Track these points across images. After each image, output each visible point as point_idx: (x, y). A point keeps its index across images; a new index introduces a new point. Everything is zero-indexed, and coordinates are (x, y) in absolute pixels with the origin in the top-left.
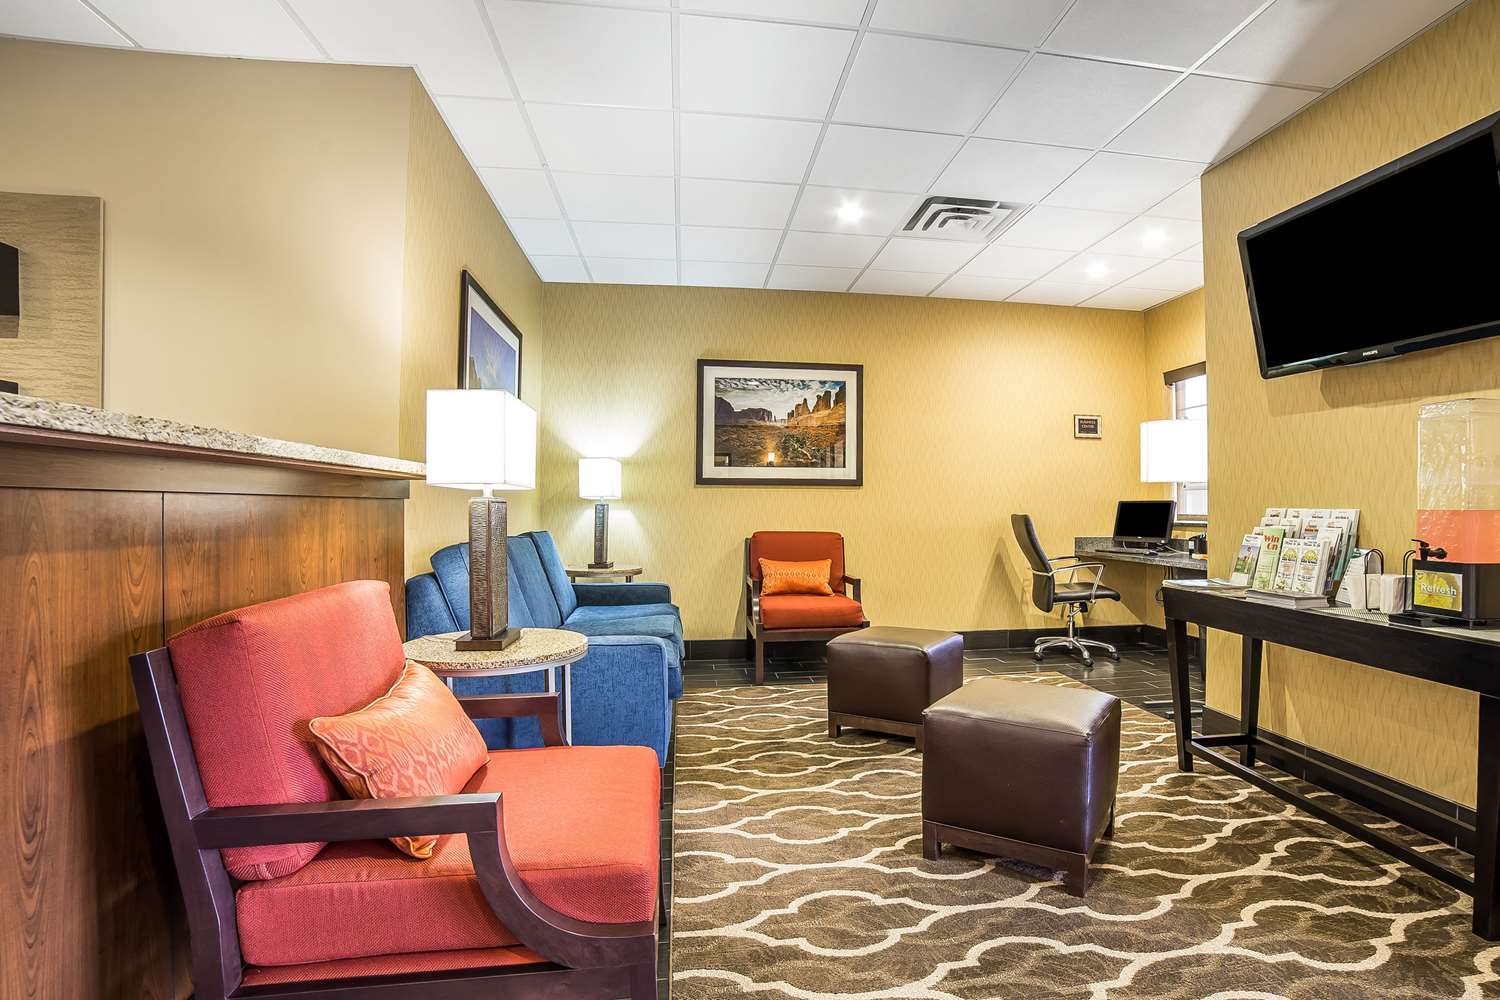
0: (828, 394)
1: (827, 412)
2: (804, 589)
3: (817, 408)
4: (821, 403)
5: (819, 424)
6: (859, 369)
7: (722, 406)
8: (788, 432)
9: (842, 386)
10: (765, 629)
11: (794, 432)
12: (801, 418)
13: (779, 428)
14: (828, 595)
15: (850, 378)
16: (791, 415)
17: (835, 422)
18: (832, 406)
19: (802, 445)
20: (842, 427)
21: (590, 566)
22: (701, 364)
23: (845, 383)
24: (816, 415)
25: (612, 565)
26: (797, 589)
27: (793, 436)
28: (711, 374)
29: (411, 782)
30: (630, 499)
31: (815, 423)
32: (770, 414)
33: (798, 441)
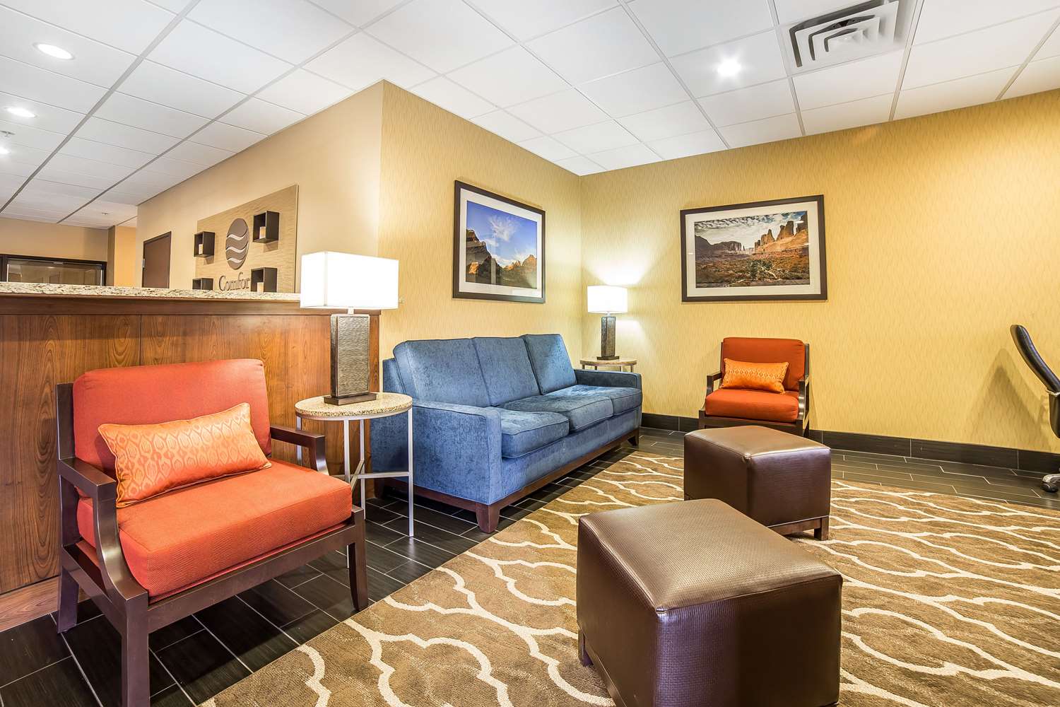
0: (790, 224)
1: (790, 239)
2: (755, 386)
3: (780, 236)
4: (784, 232)
5: (783, 249)
6: (820, 199)
7: (701, 243)
8: (755, 258)
9: (804, 216)
10: (706, 415)
11: (762, 257)
12: (766, 246)
13: (747, 256)
14: (778, 393)
15: (811, 208)
16: (758, 244)
17: (798, 246)
18: (795, 232)
19: (768, 267)
20: (806, 250)
21: (598, 358)
22: (683, 214)
23: (806, 212)
24: (780, 242)
25: (618, 358)
26: (750, 386)
27: (760, 261)
28: (691, 219)
29: (133, 466)
30: (636, 313)
31: (779, 249)
32: (739, 245)
33: (764, 264)
